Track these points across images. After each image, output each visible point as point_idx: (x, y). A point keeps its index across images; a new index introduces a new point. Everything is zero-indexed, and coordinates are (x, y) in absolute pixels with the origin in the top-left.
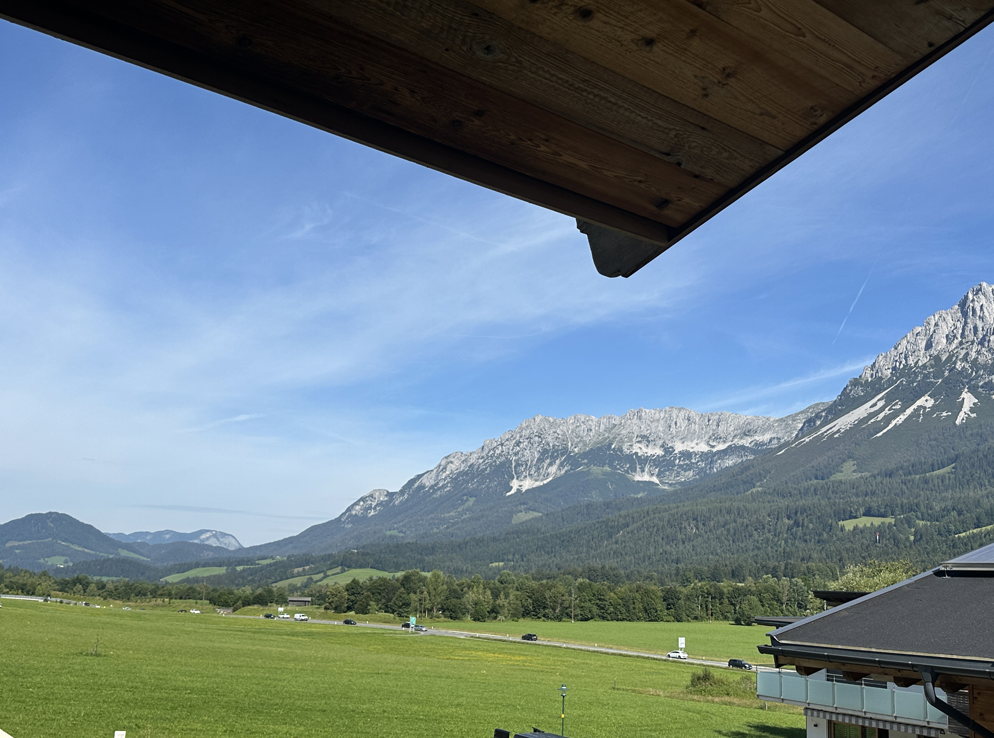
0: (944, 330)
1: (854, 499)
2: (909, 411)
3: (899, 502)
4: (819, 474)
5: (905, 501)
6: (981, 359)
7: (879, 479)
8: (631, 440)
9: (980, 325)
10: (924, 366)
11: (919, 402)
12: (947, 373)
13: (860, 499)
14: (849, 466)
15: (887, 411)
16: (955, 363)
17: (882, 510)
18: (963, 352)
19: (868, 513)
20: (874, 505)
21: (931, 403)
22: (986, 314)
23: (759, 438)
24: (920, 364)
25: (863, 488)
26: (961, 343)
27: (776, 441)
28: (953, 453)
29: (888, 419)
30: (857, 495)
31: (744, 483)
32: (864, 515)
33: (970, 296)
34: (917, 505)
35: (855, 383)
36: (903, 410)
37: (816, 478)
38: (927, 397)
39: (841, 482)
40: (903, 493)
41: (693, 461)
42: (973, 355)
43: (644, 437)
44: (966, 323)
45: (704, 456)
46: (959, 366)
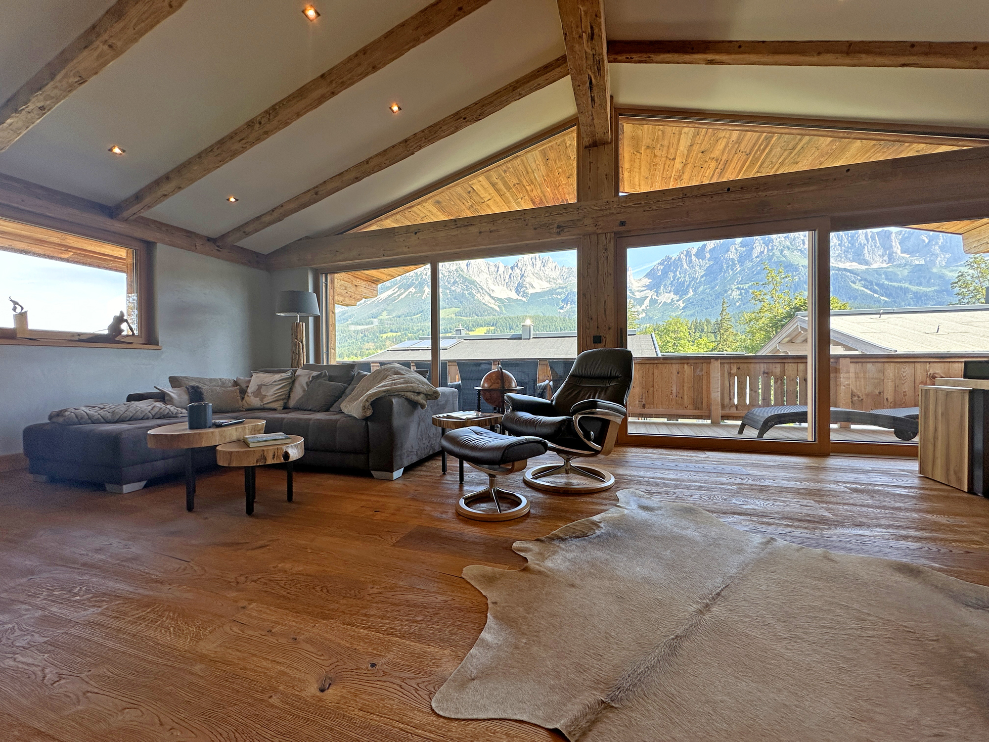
1: (386, 326)
2: (407, 293)
4: (374, 317)
7: (395, 318)
10: (412, 276)
11: (411, 290)
12: (420, 280)
13: (389, 326)
14: (385, 313)
15: (399, 293)
19: (391, 331)
20: (394, 328)
21: (414, 290)
28: (421, 309)
29: (399, 296)
30: (388, 324)
31: (344, 319)
34: (409, 328)
36: (404, 292)
37: (372, 318)
38: (413, 288)
39: (381, 319)
40: (403, 323)
46: (424, 277)
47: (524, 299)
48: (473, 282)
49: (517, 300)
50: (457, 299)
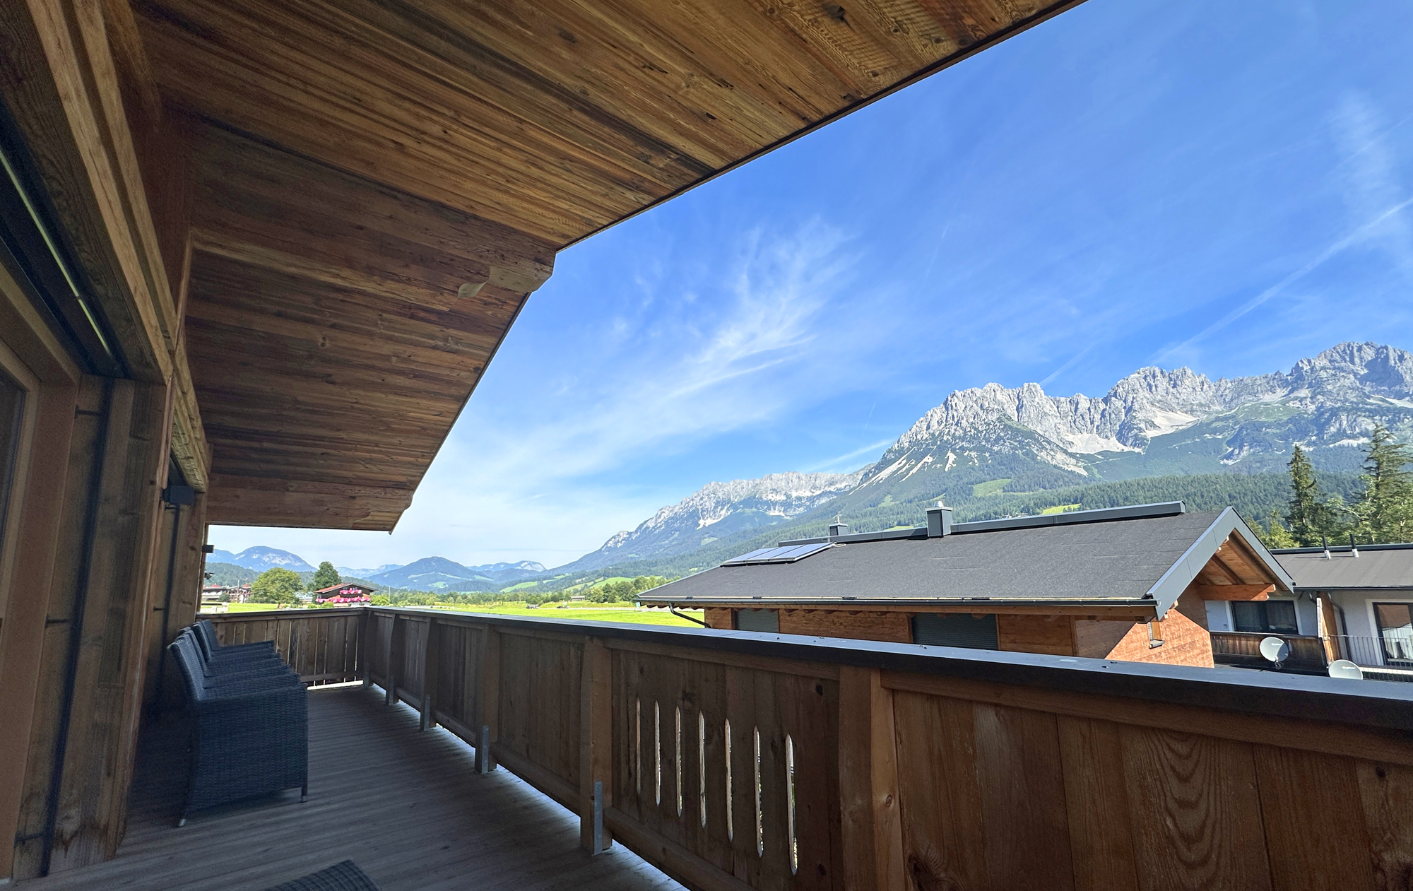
0: (936, 418)
1: (891, 517)
2: (920, 465)
3: (916, 516)
4: (872, 504)
5: (919, 516)
6: (957, 434)
7: (904, 504)
8: (767, 492)
9: (955, 414)
10: (926, 440)
11: (925, 460)
12: (939, 443)
13: (895, 517)
14: (888, 498)
15: (907, 466)
16: (943, 436)
17: (907, 522)
18: (948, 430)
19: (899, 524)
20: (902, 519)
21: (931, 459)
22: (959, 408)
23: (839, 486)
24: (924, 438)
25: (896, 510)
26: (946, 425)
27: (848, 487)
28: (944, 487)
29: (908, 471)
30: (893, 514)
31: (831, 512)
32: (897, 525)
33: (949, 398)
35: (890, 451)
36: (916, 465)
37: (871, 506)
38: (929, 457)
39: (884, 508)
40: (918, 511)
41: (803, 502)
42: (953, 431)
43: (774, 490)
44: (948, 414)
45: (809, 499)
46: (945, 438)
47: (1137, 450)
48: (1031, 434)
49: (1122, 453)
50: (1005, 465)
